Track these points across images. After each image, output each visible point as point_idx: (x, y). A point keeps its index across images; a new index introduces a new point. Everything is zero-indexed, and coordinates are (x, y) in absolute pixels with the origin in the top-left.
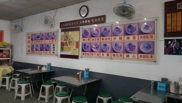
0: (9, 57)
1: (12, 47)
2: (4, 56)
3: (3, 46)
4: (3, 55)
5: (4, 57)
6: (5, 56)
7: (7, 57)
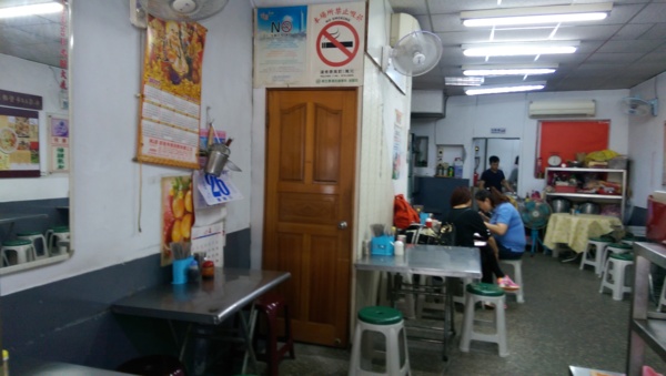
0: (620, 194)
1: (629, 165)
2: (606, 189)
3: (606, 163)
4: (607, 186)
5: (608, 194)
6: (611, 190)
7: (615, 194)
